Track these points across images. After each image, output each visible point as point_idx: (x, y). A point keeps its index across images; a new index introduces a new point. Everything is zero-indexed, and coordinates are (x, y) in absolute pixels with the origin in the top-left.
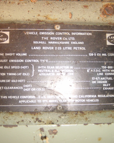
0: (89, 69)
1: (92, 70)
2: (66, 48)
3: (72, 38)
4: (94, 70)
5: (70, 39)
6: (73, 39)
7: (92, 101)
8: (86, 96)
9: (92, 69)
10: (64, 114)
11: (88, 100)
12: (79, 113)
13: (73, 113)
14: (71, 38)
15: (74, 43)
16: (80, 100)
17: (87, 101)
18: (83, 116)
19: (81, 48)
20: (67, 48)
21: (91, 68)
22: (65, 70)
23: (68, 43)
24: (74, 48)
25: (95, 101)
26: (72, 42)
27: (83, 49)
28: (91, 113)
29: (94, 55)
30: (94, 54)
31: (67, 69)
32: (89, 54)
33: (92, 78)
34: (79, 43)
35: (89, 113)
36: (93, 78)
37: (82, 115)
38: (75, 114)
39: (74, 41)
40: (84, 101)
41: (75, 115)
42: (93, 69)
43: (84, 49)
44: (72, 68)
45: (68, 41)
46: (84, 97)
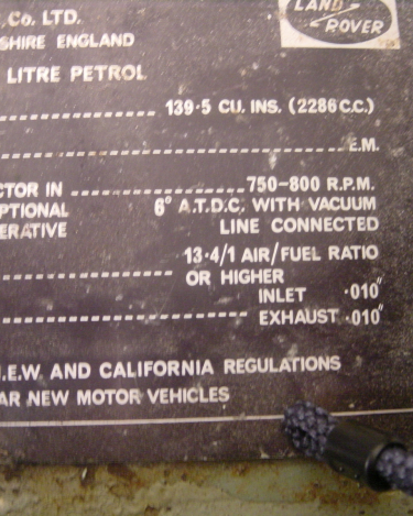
0: (163, 196)
1: (184, 202)
2: (25, 75)
3: (62, 17)
4: (200, 202)
5: (51, 17)
6: (70, 17)
7: (184, 396)
8: (146, 367)
9: (183, 195)
10: (8, 479)
11: (160, 396)
12: (103, 475)
13: (62, 477)
14: (57, 13)
15: (75, 41)
16: (110, 392)
17: (153, 400)
18: (130, 497)
19: (114, 71)
20: (30, 70)
21: (179, 191)
22: (15, 207)
23: (38, 42)
24: (75, 72)
25: (206, 395)
26: (60, 40)
27: (129, 73)
28: (184, 478)
29: (197, 113)
30: (197, 101)
31: (26, 200)
32: (170, 104)
33: (188, 252)
34: (105, 40)
35: (166, 473)
36: (194, 254)
37: (121, 490)
38: (76, 485)
39: (72, 30)
40: (133, 396)
41: (74, 487)
42: (191, 198)
43: (136, 72)
44: (59, 193)
45: (37, 30)
46: (131, 374)
